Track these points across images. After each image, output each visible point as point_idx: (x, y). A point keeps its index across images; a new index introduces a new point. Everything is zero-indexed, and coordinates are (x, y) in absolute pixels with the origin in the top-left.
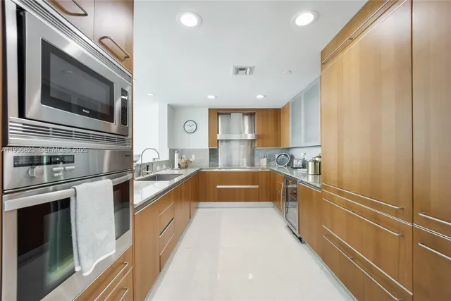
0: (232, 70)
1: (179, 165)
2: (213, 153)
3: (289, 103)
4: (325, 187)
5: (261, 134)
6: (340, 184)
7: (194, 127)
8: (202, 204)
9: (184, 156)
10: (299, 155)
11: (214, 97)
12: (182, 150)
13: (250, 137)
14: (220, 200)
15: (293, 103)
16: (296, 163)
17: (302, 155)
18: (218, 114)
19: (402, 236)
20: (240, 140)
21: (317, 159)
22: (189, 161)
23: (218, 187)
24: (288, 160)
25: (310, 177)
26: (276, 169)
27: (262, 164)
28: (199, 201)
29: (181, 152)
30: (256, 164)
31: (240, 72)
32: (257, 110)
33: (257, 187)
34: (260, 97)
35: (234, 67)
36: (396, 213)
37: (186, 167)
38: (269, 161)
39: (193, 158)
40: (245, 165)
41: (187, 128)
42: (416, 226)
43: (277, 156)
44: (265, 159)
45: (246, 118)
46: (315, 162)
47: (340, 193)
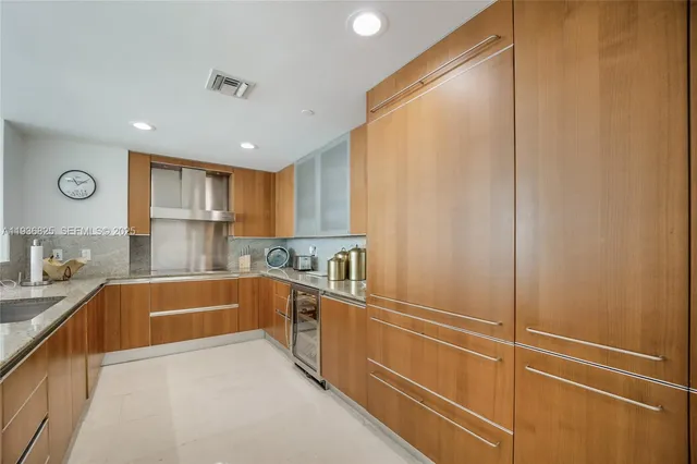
0: (209, 78)
1: (45, 274)
2: (139, 245)
3: (292, 166)
4: (374, 301)
5: (241, 212)
6: (401, 294)
7: (90, 187)
8: (110, 357)
9: (58, 252)
10: (304, 250)
11: (149, 128)
12: (52, 237)
13: (216, 216)
14: (156, 340)
15: (300, 167)
16: (303, 263)
17: (311, 249)
18: (152, 166)
19: (501, 360)
20: (192, 222)
21: (340, 256)
22: (75, 262)
23: (152, 314)
24: (285, 258)
25: (332, 283)
26: (267, 273)
27: (241, 265)
28: (103, 351)
29: (49, 244)
30: (231, 265)
31: (225, 86)
32: (233, 168)
33: (236, 306)
34: (247, 146)
35: (214, 71)
36: (491, 331)
37: (67, 277)
38: (253, 260)
39: (85, 256)
40: (203, 268)
41: (67, 187)
42: (520, 345)
43: (267, 251)
44: (248, 257)
45: (208, 182)
46: (340, 261)
47: (399, 307)
